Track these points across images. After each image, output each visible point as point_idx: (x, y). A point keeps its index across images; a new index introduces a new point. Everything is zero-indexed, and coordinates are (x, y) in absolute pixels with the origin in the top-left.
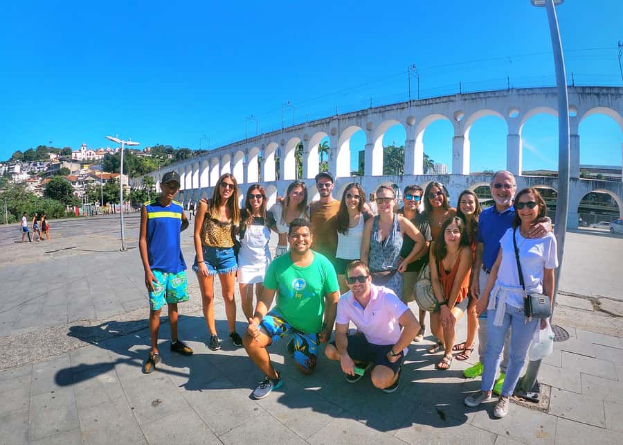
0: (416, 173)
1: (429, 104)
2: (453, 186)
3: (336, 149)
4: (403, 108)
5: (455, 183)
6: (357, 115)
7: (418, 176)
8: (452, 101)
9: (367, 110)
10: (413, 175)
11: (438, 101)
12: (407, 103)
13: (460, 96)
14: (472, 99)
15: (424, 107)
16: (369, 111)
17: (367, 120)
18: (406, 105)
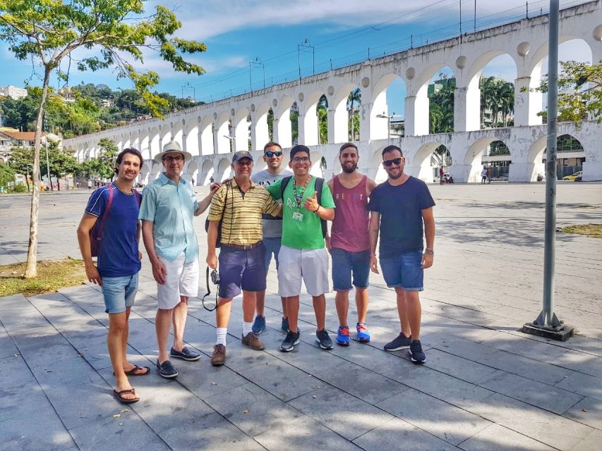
0: (468, 129)
1: (486, 38)
2: (514, 141)
3: (369, 105)
4: (452, 47)
5: (517, 138)
6: (395, 59)
7: (470, 132)
8: (515, 30)
9: (405, 52)
10: (464, 132)
11: (497, 32)
12: (457, 38)
13: (527, 21)
14: (543, 24)
15: (479, 42)
16: (410, 53)
17: (407, 65)
18: (456, 42)
